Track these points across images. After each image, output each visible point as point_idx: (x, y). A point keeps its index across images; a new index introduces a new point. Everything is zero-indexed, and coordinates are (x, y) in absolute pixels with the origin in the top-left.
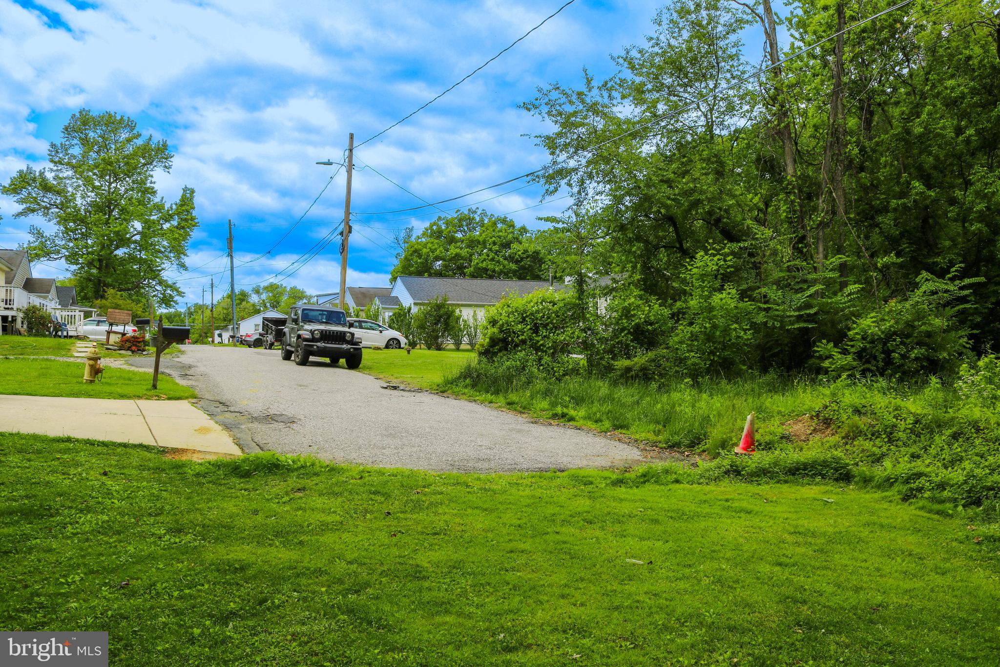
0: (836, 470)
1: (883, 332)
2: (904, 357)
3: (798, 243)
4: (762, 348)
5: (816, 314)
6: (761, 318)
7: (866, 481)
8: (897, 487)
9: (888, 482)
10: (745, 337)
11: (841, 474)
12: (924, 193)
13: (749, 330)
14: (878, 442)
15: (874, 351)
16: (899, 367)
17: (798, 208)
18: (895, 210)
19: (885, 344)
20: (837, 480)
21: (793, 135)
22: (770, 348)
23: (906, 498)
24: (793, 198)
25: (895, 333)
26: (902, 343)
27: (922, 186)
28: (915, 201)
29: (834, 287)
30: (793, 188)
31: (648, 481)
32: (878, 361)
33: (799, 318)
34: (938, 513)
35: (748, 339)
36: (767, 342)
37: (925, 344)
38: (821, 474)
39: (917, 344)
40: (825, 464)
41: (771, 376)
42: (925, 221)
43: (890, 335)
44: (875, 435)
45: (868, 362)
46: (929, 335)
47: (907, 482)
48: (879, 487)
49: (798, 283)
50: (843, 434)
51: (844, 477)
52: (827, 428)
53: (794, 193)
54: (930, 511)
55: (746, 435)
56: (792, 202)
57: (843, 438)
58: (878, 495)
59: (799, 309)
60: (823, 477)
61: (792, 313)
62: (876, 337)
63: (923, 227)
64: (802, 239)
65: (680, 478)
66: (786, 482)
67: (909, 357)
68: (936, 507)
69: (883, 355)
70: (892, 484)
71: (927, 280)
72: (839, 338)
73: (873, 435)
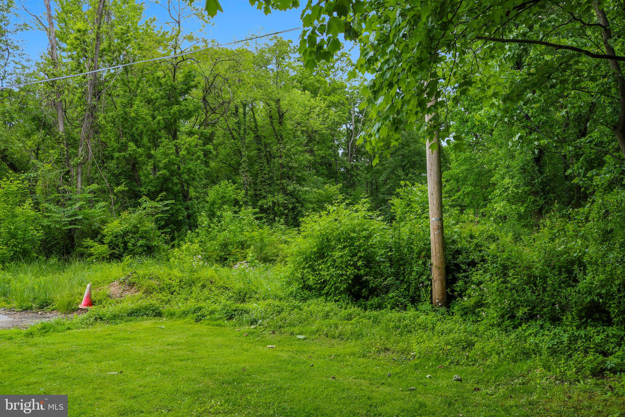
0: (153, 311)
1: (122, 231)
2: (134, 245)
3: (65, 174)
4: (44, 242)
5: (81, 219)
6: (45, 222)
7: (172, 315)
8: (190, 316)
9: (185, 314)
10: (38, 235)
11: (156, 313)
12: (136, 150)
13: (41, 230)
14: (164, 293)
15: (117, 242)
16: (131, 251)
17: (66, 153)
18: (117, 158)
19: (123, 238)
20: (155, 316)
21: (64, 107)
22: (50, 241)
23: (197, 320)
24: (63, 146)
25: (128, 232)
26: (132, 237)
27: (135, 146)
28: (130, 154)
29: (91, 203)
30: (63, 140)
31: (48, 331)
32: (120, 248)
33: (71, 223)
34: (217, 326)
35: (39, 237)
36: (48, 238)
37: (145, 238)
38: (145, 314)
39: (140, 237)
40: (146, 308)
41: (53, 260)
42: (134, 166)
43: (126, 233)
44: (162, 290)
45: (114, 249)
46: (146, 232)
47: (194, 312)
48: (180, 317)
49: (66, 200)
50: (143, 291)
51: (159, 314)
52: (131, 288)
53: (64, 143)
54: (213, 325)
55: (87, 297)
56: (62, 149)
57: (144, 293)
58: (181, 321)
59: (70, 216)
60: (148, 316)
61: (66, 219)
62: (119, 234)
63: (132, 169)
64: (68, 172)
65: (70, 326)
66: (131, 321)
67: (136, 245)
68: (215, 323)
69: (122, 245)
70: (186, 315)
71: (145, 201)
72: (96, 234)
73: (160, 290)
